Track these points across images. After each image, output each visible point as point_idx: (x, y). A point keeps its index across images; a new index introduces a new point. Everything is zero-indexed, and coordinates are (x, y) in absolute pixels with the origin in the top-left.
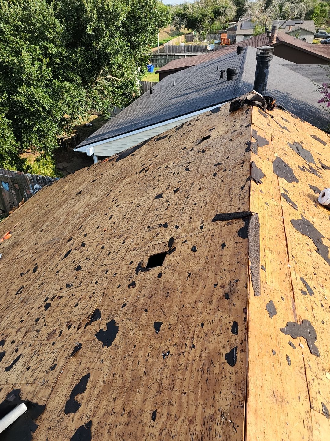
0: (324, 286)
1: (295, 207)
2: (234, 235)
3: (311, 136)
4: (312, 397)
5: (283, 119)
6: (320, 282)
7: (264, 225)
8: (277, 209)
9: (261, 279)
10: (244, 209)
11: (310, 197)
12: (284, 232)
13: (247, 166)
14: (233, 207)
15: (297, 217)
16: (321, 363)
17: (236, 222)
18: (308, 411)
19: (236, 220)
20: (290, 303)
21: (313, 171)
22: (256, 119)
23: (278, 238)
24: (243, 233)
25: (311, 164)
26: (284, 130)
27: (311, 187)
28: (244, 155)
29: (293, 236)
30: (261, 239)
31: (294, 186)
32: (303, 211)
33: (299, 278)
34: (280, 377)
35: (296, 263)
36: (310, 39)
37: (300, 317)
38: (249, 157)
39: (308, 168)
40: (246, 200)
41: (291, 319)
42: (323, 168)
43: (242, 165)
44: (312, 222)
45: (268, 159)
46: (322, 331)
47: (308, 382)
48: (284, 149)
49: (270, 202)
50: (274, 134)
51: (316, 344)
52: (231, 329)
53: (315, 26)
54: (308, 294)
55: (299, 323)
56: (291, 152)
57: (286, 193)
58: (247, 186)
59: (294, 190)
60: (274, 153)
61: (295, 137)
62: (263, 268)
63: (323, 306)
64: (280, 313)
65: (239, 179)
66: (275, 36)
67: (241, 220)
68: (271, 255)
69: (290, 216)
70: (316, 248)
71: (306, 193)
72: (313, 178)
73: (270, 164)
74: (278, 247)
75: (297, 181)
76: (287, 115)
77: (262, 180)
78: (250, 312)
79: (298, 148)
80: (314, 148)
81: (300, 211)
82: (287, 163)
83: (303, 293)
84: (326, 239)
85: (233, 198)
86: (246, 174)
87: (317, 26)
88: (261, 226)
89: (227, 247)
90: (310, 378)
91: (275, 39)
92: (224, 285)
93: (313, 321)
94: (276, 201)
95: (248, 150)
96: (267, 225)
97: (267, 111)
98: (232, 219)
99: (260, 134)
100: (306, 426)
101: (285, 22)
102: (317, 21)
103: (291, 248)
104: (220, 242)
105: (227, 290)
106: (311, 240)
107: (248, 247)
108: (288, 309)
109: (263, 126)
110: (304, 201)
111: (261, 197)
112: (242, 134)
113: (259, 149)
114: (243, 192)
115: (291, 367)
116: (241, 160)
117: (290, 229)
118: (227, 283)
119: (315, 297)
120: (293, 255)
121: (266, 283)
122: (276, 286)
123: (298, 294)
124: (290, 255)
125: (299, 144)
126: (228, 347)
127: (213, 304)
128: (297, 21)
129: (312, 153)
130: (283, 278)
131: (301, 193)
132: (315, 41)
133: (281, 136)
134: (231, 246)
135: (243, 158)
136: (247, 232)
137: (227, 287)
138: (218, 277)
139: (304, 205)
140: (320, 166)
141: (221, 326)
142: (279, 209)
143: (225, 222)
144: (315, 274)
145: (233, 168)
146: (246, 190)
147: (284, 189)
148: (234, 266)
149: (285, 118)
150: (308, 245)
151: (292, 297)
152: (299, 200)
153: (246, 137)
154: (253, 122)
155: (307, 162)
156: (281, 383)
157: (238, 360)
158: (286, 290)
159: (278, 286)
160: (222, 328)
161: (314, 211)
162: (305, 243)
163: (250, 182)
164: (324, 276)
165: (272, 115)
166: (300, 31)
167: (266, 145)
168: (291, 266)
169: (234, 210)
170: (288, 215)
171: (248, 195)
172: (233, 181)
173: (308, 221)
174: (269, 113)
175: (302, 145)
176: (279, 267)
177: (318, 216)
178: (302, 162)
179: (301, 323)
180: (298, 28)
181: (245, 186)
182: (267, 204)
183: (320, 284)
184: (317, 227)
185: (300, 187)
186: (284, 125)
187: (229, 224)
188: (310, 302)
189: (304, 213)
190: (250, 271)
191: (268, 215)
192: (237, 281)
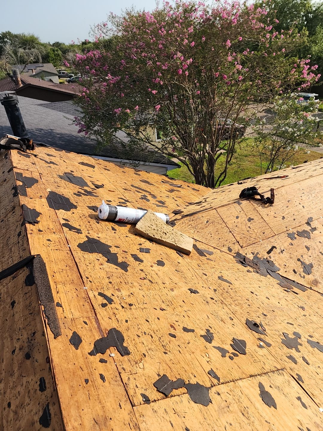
0: (121, 289)
1: (79, 231)
2: (21, 286)
3: (79, 163)
4: (131, 396)
5: (48, 155)
6: (116, 288)
7: (51, 262)
8: (61, 240)
9: (59, 317)
10: (25, 255)
11: (91, 216)
12: (73, 259)
13: (18, 211)
14: (14, 258)
15: (82, 240)
16: (133, 358)
17: (21, 272)
18: (131, 412)
19: (20, 270)
20: (94, 323)
21: (89, 193)
22: (18, 162)
23: (68, 268)
24: (30, 281)
25: (86, 188)
26: (51, 165)
27: (90, 208)
28: (13, 201)
29: (82, 259)
30: (50, 277)
31: (73, 213)
32: (87, 232)
33: (96, 294)
34: (98, 400)
35: (91, 282)
36: (56, 80)
37: (106, 329)
38: (18, 201)
39: (83, 192)
40: (25, 245)
41: (98, 337)
42: (97, 188)
43: (13, 211)
44: (98, 239)
45: (41, 196)
46: (128, 329)
47: (125, 385)
48: (55, 183)
49: (52, 237)
50: (41, 171)
51: (125, 344)
52: (39, 388)
53: (55, 68)
54: (108, 304)
55: (106, 336)
56: (63, 183)
57: (67, 222)
58: (23, 231)
59: (75, 217)
60: (45, 189)
61: (64, 168)
62: (59, 305)
63: (123, 307)
64: (85, 338)
65: (14, 226)
66: (19, 79)
67: (25, 268)
68: (65, 287)
69: (76, 241)
70: (107, 259)
71: (87, 215)
72: (90, 199)
73: (44, 200)
74: (70, 277)
75: (76, 207)
76: (52, 151)
77: (39, 219)
78: (53, 358)
79: (69, 177)
80: (85, 173)
81: (85, 233)
82: (61, 194)
83: (104, 305)
84: (113, 247)
85: (13, 249)
86: (19, 219)
87: (57, 68)
88: (46, 265)
89: (17, 303)
90: (125, 380)
91: (20, 83)
92: (22, 346)
93: (118, 326)
94: (59, 234)
95: (16, 195)
96: (53, 260)
97: (28, 151)
98: (16, 271)
99: (27, 174)
100: (132, 427)
101: (25, 67)
102: (55, 64)
103: (83, 271)
104: (9, 301)
105: (26, 350)
106: (101, 255)
107: (37, 292)
108: (93, 330)
109: (27, 167)
110: (87, 222)
111: (41, 236)
112: (6, 180)
113: (28, 190)
114: (21, 239)
115: (106, 383)
116: (11, 207)
117: (79, 254)
118: (25, 342)
119: (115, 303)
120: (86, 276)
121: (65, 317)
122: (77, 314)
123: (99, 309)
124: (84, 277)
125: (69, 173)
126: (41, 410)
127: (15, 375)
128: (36, 65)
129: (84, 178)
130: (81, 304)
131: (82, 217)
132: (61, 81)
133: (49, 171)
134: (21, 300)
135: (12, 204)
136: (33, 277)
137: (26, 346)
138: (15, 341)
139: (87, 226)
140: (93, 187)
141: (29, 392)
142: (64, 240)
143: (9, 277)
144: (110, 283)
145: (5, 217)
146: (23, 235)
147: (64, 219)
148: (28, 319)
149: (50, 154)
150: (99, 260)
151: (94, 315)
152: (82, 224)
153: (11, 182)
154: (15, 165)
155: (81, 188)
156: (100, 406)
157: (53, 415)
158: (87, 312)
159: (78, 314)
160: (30, 394)
161: (97, 228)
162: (95, 259)
163: (25, 226)
164: (118, 280)
165: (35, 153)
166: (43, 73)
167: (35, 184)
168: (87, 288)
169: (16, 260)
170: (74, 242)
171: (27, 240)
172: (8, 230)
173: (93, 239)
174: (31, 153)
175: (73, 173)
176: (75, 294)
177: (102, 231)
178: (77, 188)
179: (108, 334)
180: (40, 71)
181: (21, 231)
182: (49, 240)
183: (117, 289)
184: (103, 241)
185: (80, 211)
186: (50, 160)
187: (14, 278)
188: (111, 311)
189: (89, 233)
190: (44, 316)
191: (52, 250)
192: (34, 333)
